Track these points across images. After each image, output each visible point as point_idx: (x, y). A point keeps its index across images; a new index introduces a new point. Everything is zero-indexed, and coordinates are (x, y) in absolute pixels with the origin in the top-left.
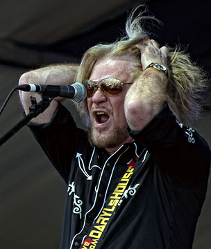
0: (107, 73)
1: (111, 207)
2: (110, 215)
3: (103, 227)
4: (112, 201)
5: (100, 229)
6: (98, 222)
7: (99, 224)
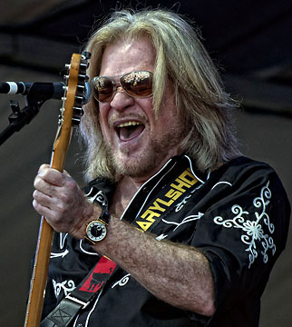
0: (129, 64)
1: (167, 200)
2: (163, 210)
4: (172, 191)
5: (142, 227)
6: (143, 217)
7: (144, 220)
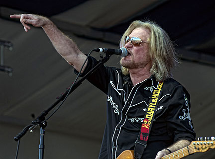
1: (154, 103)
2: (154, 107)
3: (153, 113)
4: (153, 99)
6: (149, 110)
